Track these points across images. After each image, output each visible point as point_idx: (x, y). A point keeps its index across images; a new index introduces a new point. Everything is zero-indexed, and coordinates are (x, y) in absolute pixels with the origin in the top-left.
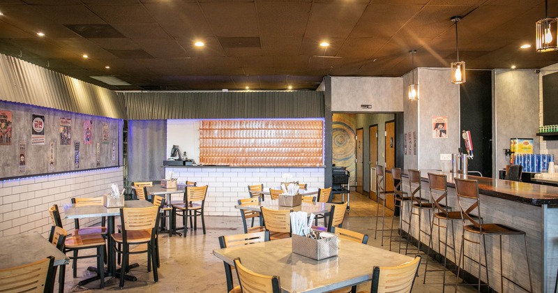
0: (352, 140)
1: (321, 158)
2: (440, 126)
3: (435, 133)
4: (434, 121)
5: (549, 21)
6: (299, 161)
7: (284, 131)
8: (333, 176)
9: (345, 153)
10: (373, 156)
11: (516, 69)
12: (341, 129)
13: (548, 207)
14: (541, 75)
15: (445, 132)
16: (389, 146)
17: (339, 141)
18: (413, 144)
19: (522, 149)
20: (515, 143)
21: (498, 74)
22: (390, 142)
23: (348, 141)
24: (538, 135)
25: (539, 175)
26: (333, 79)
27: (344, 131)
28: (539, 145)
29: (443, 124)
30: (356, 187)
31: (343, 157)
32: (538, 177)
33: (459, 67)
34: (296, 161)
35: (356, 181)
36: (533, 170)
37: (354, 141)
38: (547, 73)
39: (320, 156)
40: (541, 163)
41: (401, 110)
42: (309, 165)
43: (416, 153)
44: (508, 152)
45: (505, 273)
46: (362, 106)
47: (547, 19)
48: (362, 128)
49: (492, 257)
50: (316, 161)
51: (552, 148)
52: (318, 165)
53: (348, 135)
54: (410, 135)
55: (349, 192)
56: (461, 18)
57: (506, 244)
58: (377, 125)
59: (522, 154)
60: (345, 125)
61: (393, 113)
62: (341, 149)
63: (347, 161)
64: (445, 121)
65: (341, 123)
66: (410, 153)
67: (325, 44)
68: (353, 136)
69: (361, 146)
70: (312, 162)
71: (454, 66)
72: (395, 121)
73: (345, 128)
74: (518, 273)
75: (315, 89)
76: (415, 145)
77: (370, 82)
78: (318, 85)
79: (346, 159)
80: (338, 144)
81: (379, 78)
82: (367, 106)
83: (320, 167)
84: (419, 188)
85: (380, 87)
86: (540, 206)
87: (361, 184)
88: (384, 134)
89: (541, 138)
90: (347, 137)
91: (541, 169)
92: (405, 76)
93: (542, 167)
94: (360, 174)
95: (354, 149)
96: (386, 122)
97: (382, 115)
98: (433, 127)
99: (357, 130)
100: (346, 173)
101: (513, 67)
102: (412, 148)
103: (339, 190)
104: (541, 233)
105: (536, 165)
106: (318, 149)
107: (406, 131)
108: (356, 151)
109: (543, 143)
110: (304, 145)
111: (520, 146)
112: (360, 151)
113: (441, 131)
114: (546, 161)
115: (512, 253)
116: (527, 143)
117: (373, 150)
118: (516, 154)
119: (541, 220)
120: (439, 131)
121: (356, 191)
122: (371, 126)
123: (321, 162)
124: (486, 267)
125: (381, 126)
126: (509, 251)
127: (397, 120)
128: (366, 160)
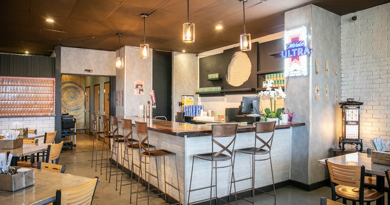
0: (82, 96)
1: (52, 109)
2: (139, 87)
3: (136, 91)
4: (136, 83)
5: (189, 25)
6: (33, 112)
7: (19, 87)
8: (62, 123)
9: (76, 105)
10: (96, 107)
11: (185, 53)
12: (73, 87)
13: (188, 137)
14: (199, 57)
15: (142, 90)
16: (106, 100)
17: (72, 96)
18: (121, 98)
19: (188, 102)
20: (184, 98)
21: (175, 55)
22: (108, 96)
23: (79, 96)
24: (197, 93)
25: (195, 118)
26: (62, 48)
27: (76, 88)
28: (197, 99)
29: (141, 85)
30: (85, 130)
31: (75, 108)
32: (195, 119)
33: (145, 47)
34: (30, 112)
35: (85, 125)
36: (193, 115)
37: (84, 96)
38: (201, 57)
39: (51, 107)
40: (197, 110)
41: (114, 74)
42: (41, 114)
43: (123, 105)
44: (181, 104)
45: (167, 180)
46: (86, 70)
47: (188, 23)
48: (89, 87)
49: (161, 171)
50: (48, 111)
51: (204, 101)
52: (49, 114)
53: (79, 92)
54: (120, 92)
55: (75, 134)
56: (147, 15)
57: (167, 162)
58: (99, 85)
59: (188, 105)
60: (77, 84)
61: (108, 76)
62: (73, 102)
63: (78, 111)
64: (143, 83)
65: (74, 83)
66: (119, 104)
67: (50, 20)
68: (83, 92)
69: (89, 100)
70: (45, 111)
71: (142, 47)
72: (109, 82)
73: (77, 86)
74: (174, 179)
75: (50, 56)
76: (123, 99)
77: (92, 52)
78: (51, 53)
79: (78, 109)
80: (71, 99)
81: (99, 51)
82: (89, 71)
83: (51, 116)
84: (117, 129)
85: (99, 57)
86: (183, 137)
87: (89, 127)
88: (104, 91)
89: (198, 95)
90: (78, 93)
91: (197, 114)
92: (118, 51)
93: (197, 113)
94: (88, 120)
95: (83, 102)
96: (105, 83)
97: (103, 77)
98: (135, 87)
99: (86, 88)
100: (73, 120)
101: (184, 51)
102: (121, 101)
103: (68, 133)
104: (184, 153)
105: (194, 112)
106: (50, 102)
107: (117, 89)
108: (85, 104)
109: (199, 98)
110: (37, 99)
111: (187, 100)
112: (88, 103)
113: (140, 90)
114: (199, 109)
115: (171, 167)
116: (191, 99)
117: (96, 103)
118: (184, 105)
119: (183, 145)
120: (138, 90)
121: (85, 133)
122: (95, 86)
123: (52, 112)
124: (157, 178)
125: (102, 86)
126: (169, 166)
127: (112, 81)
128: (92, 109)
